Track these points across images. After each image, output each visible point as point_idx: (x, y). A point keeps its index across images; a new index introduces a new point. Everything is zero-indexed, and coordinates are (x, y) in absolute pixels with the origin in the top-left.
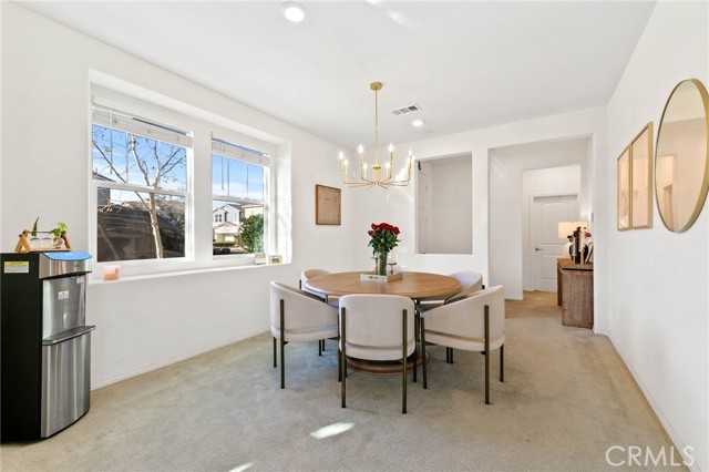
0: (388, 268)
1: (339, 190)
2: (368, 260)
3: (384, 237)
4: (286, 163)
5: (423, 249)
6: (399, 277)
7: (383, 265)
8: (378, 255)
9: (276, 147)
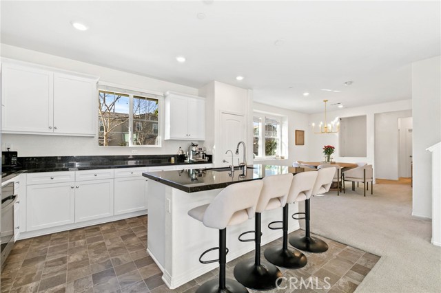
0: (330, 160)
1: (303, 131)
2: (322, 157)
3: (329, 150)
4: (286, 123)
5: (342, 155)
6: (334, 163)
7: (329, 159)
8: (327, 155)
9: (282, 117)
